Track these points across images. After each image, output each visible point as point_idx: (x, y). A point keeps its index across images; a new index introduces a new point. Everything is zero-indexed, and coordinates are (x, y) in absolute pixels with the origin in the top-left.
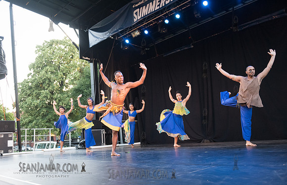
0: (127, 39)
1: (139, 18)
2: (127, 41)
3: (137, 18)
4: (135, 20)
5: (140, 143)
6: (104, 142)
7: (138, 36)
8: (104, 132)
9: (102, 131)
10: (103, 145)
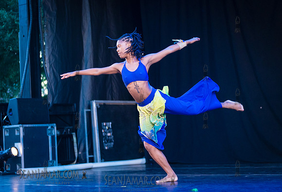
6: (54, 158)
8: (55, 132)
9: (49, 128)
10: (52, 166)
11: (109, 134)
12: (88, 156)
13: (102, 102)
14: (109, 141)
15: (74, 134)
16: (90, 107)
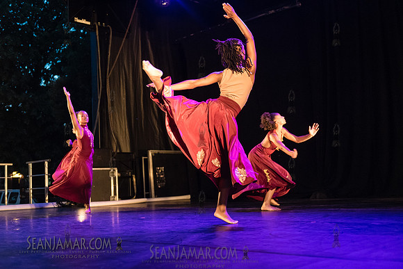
5: (188, 197)
6: (115, 194)
8: (116, 174)
9: (112, 170)
10: (114, 200)
11: (162, 176)
12: (145, 193)
13: (156, 151)
14: (161, 181)
15: (134, 176)
16: (147, 155)
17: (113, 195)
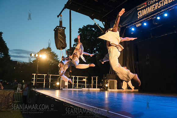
0: (133, 27)
1: (141, 16)
2: (133, 29)
3: (140, 16)
4: (138, 17)
5: (138, 90)
7: (140, 26)
8: (116, 82)
15: (121, 83)
17: (115, 87)
